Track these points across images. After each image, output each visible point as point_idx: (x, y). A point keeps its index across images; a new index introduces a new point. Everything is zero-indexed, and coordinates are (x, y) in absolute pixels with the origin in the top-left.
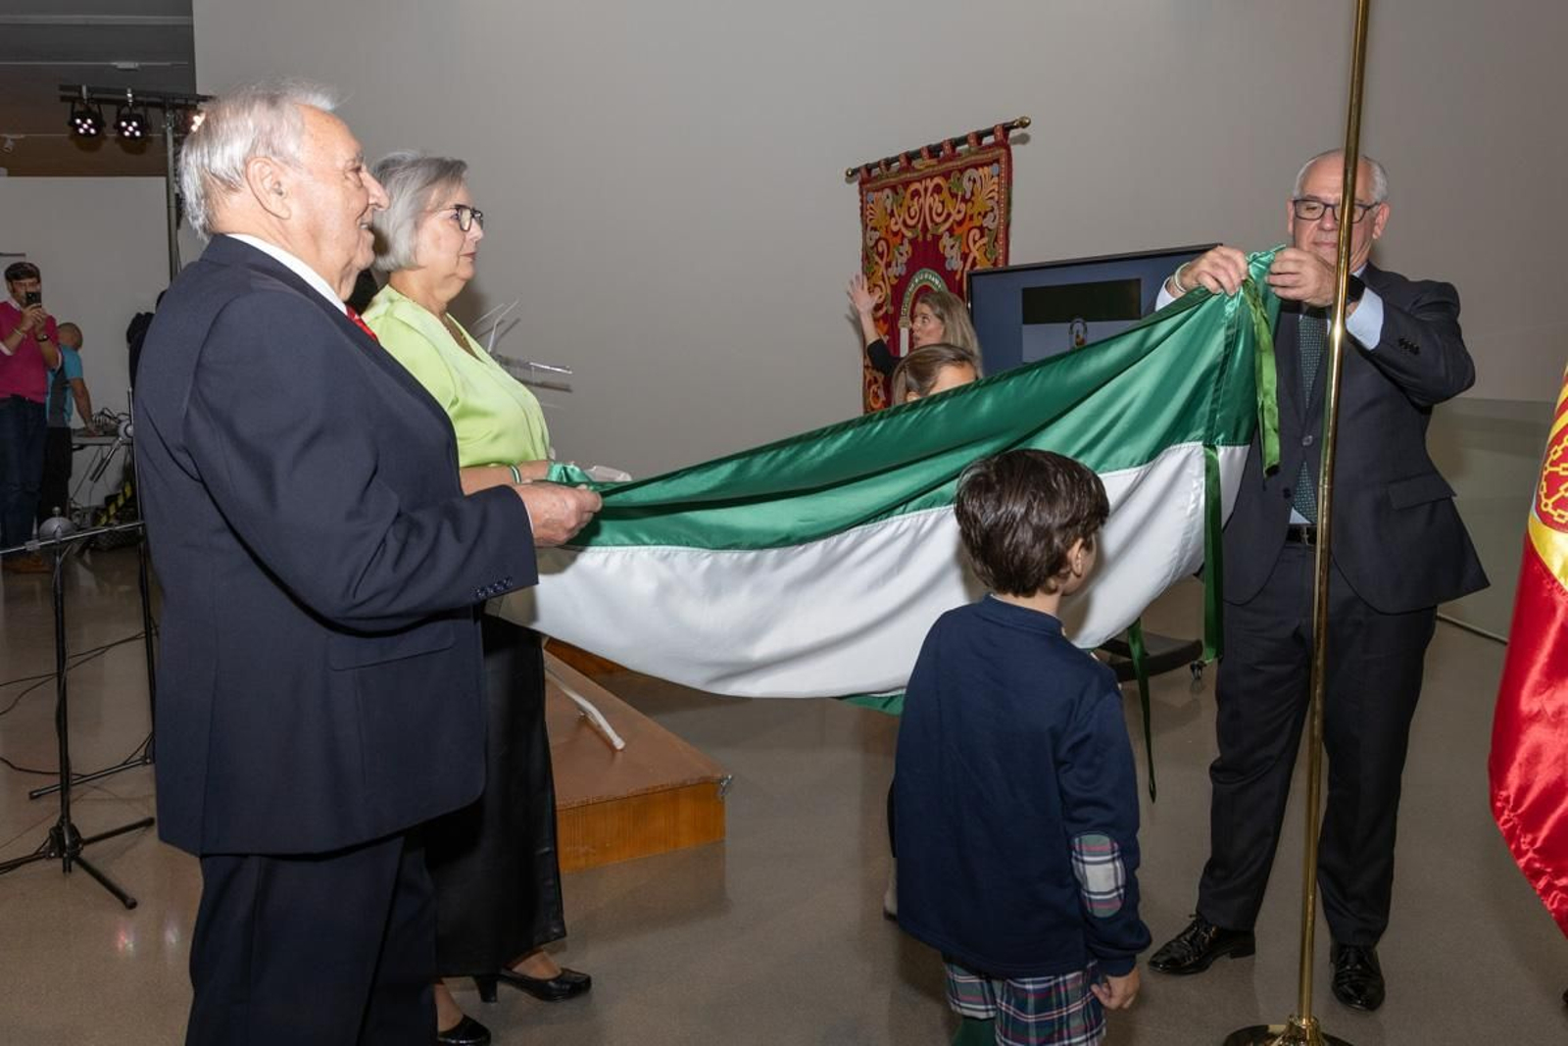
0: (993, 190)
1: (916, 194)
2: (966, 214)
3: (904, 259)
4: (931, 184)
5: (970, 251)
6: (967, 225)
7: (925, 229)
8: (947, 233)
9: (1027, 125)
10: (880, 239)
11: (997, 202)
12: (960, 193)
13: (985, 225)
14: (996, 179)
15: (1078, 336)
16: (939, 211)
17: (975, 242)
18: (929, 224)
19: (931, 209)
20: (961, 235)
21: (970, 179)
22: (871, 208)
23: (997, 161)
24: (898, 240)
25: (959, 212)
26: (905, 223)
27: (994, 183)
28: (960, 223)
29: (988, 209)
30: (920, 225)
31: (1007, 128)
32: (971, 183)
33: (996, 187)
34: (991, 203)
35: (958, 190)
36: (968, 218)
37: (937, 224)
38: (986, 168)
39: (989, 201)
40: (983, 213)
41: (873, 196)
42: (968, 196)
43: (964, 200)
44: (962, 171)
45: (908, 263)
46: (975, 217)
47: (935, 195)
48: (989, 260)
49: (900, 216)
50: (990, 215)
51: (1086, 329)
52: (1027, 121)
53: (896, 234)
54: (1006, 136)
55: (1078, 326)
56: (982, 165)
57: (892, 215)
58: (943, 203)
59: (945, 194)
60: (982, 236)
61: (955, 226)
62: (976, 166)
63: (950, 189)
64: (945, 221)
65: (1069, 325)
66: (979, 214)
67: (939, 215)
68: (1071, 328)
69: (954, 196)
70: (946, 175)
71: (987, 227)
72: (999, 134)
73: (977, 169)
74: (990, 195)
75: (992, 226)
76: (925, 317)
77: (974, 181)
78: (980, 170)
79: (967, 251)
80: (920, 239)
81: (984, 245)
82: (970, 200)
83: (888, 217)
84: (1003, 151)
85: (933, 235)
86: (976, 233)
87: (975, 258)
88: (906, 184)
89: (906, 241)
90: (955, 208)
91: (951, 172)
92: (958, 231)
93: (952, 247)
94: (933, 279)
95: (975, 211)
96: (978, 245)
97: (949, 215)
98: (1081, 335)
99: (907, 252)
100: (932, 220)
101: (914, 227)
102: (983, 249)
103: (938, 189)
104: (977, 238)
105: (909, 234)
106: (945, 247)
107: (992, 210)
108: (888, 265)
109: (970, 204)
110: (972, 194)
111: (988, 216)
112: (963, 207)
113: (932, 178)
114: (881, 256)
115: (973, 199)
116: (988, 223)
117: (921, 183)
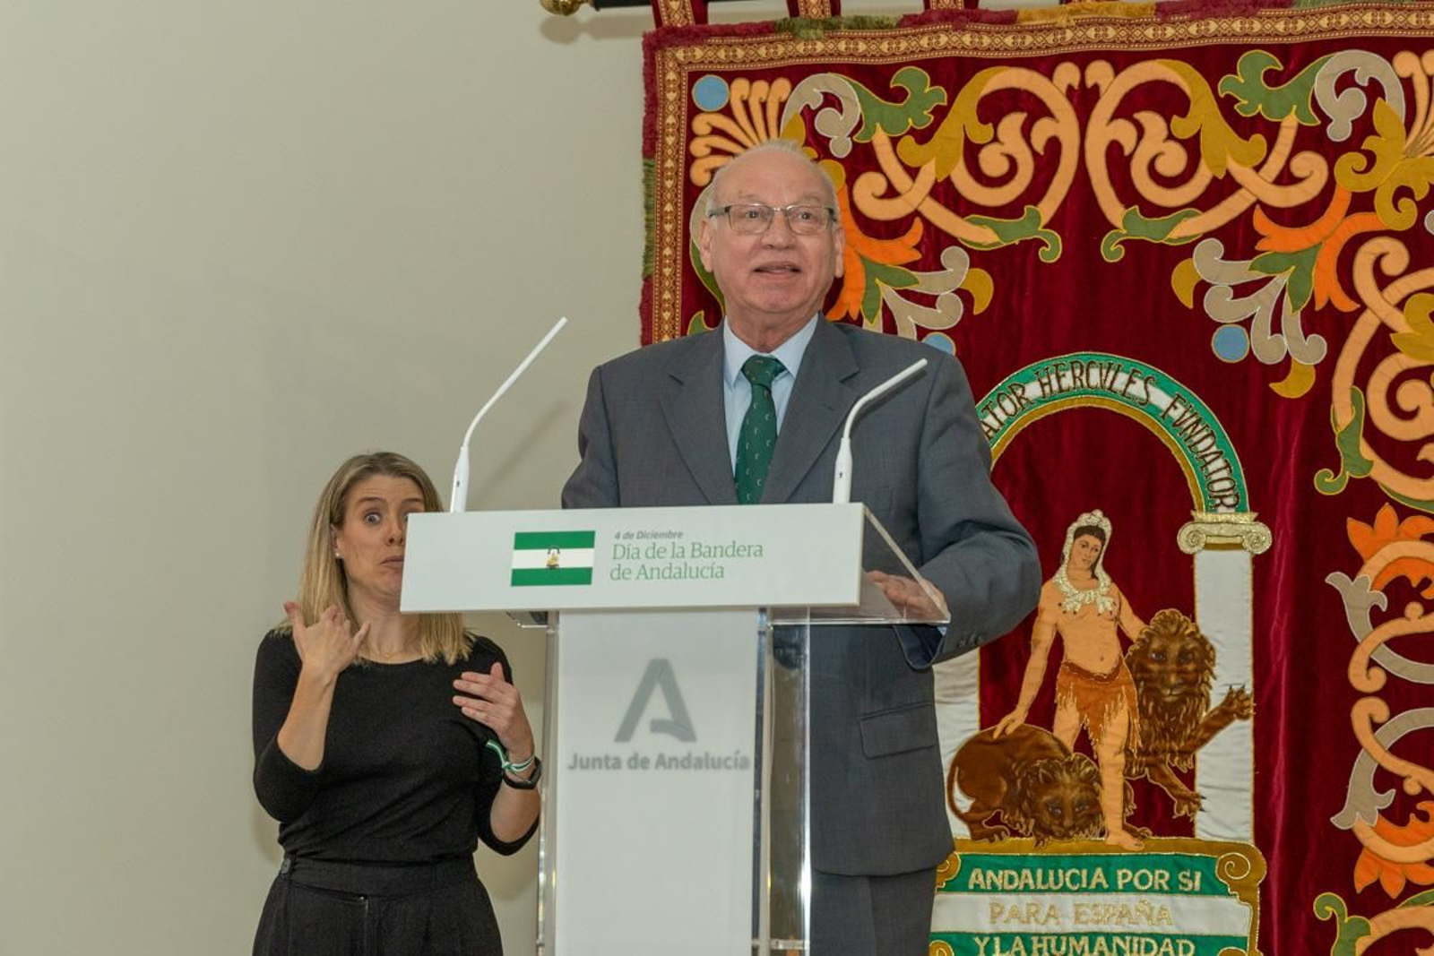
1: (994, 108)
2: (1330, 185)
3: (947, 315)
4: (1113, 86)
5: (1364, 308)
6: (1336, 225)
7: (1082, 218)
8: (1216, 247)
12: (1290, 122)
13: (1432, 228)
16: (1172, 166)
17: (1383, 281)
18: (1112, 209)
19: (1118, 160)
20: (1304, 257)
21: (1345, 81)
22: (716, 131)
24: (906, 248)
25: (1286, 178)
26: (945, 193)
28: (1298, 217)
30: (1048, 207)
32: (1355, 95)
35: (1282, 114)
36: (1340, 201)
37: (1151, 210)
40: (1421, 192)
41: (712, 91)
42: (1339, 131)
43: (1311, 139)
44: (1301, 54)
45: (967, 332)
46: (1383, 201)
47: (1149, 118)
49: (913, 172)
53: (892, 230)
56: (1419, 46)
57: (862, 160)
58: (1192, 147)
59: (1204, 115)
61: (1260, 222)
62: (1387, 47)
63: (1227, 103)
64: (1206, 201)
66: (1403, 192)
67: (1169, 182)
69: (1251, 127)
70: (1212, 60)
73: (1389, 58)
77: (1374, 90)
78: (1404, 58)
79: (1344, 304)
80: (1052, 251)
82: (1353, 144)
83: (834, 174)
85: (1134, 247)
86: (1396, 256)
87: (1384, 331)
88: (955, 71)
89: (954, 258)
90: (1258, 169)
91: (1240, 49)
92: (1274, 238)
93: (1244, 290)
94: (1136, 389)
95: (1383, 181)
96: (1396, 291)
97: (1223, 187)
99: (963, 293)
100: (1127, 193)
101: (1011, 210)
102: (1426, 304)
103: (1168, 100)
104: (1393, 266)
105: (980, 234)
106: (1202, 288)
109: (1350, 162)
110: (1364, 127)
112: (1311, 166)
113: (1122, 60)
115: (1370, 143)
117: (1049, 74)
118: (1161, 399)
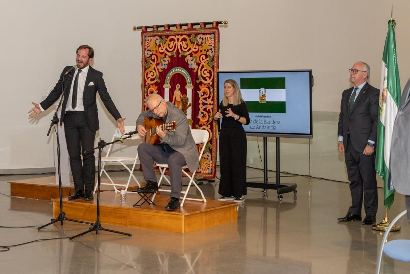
0: (212, 43)
1: (171, 40)
2: (199, 49)
3: (167, 63)
4: (181, 38)
5: (201, 63)
6: (199, 54)
7: (178, 53)
8: (189, 56)
9: (227, 23)
10: (152, 54)
11: (214, 47)
12: (196, 42)
13: (208, 54)
14: (213, 39)
15: (262, 93)
16: (185, 47)
17: (203, 60)
18: (180, 52)
19: (181, 46)
20: (196, 57)
21: (200, 38)
22: (148, 43)
23: (214, 33)
24: (163, 55)
25: (195, 48)
26: (166, 50)
27: (212, 41)
28: (196, 53)
29: (209, 49)
30: (175, 51)
31: (218, 23)
32: (201, 39)
33: (213, 42)
34: (210, 47)
35: (195, 41)
36: (200, 51)
37: (184, 52)
38: (208, 35)
39: (209, 46)
40: (207, 50)
41: (147, 38)
42: (200, 43)
43: (197, 44)
44: (197, 35)
45: (168, 65)
46: (203, 51)
47: (183, 42)
48: (210, 66)
49: (164, 47)
50: (210, 51)
51: (265, 91)
52: (227, 22)
53: (162, 53)
54: (217, 25)
55: (263, 90)
56: (206, 34)
57: (160, 46)
58: (187, 45)
59: (188, 42)
60: (206, 57)
61: (193, 53)
62: (204, 34)
63: (190, 40)
64: (188, 51)
65: (259, 90)
66: (205, 50)
67: (185, 49)
68: (260, 91)
69: (192, 43)
70: (189, 35)
71: (209, 55)
72: (215, 25)
73: (204, 35)
74: (210, 44)
75: (212, 55)
76: (229, 87)
77: (203, 39)
78: (205, 35)
79: (200, 62)
80: (175, 56)
81: (208, 61)
82: (200, 45)
83: (157, 47)
84: (216, 30)
85: (182, 56)
86: (204, 57)
87: (203, 65)
88: (167, 36)
89: (167, 56)
90: (193, 47)
91: (191, 34)
92: (194, 55)
93: (191, 60)
94: (182, 71)
95: (203, 49)
96: (204, 61)
97: (190, 49)
98: (264, 93)
99: (168, 60)
100: (182, 50)
101: (172, 51)
102: (207, 62)
103: (184, 40)
104: (204, 58)
105: (169, 54)
106: (188, 60)
107: (211, 49)
108: (157, 64)
109: (201, 47)
110: (202, 43)
111: (209, 51)
112: (197, 47)
113: (181, 35)
114: (154, 61)
115: (202, 45)
116: (209, 53)
117: (175, 37)
118: (184, 72)
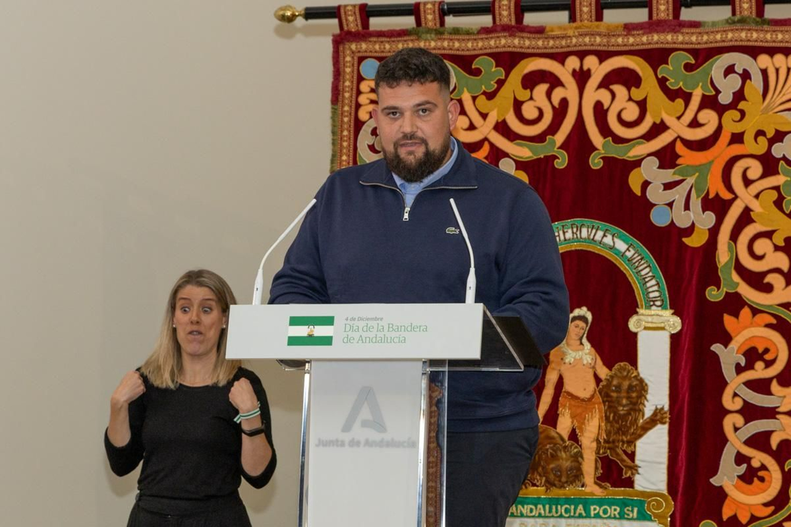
1: (531, 81)
2: (720, 128)
4: (599, 70)
5: (736, 197)
6: (722, 151)
7: (579, 143)
8: (654, 161)
12: (698, 93)
13: (777, 154)
16: (631, 116)
17: (747, 182)
18: (596, 139)
19: (600, 112)
20: (704, 168)
21: (730, 70)
25: (695, 124)
26: (502, 128)
28: (701, 146)
29: (785, 129)
30: (560, 137)
32: (735, 78)
35: (693, 88)
36: (725, 137)
37: (618, 140)
38: (780, 57)
39: (785, 114)
40: (770, 134)
42: (725, 98)
43: (709, 102)
44: (705, 54)
46: (749, 138)
47: (620, 90)
48: (790, 216)
56: (771, 51)
58: (642, 105)
59: (649, 87)
60: (771, 171)
61: (680, 148)
62: (753, 52)
63: (663, 81)
64: (649, 136)
66: (760, 133)
67: (629, 125)
69: (676, 95)
70: (654, 57)
71: (785, 158)
73: (755, 57)
77: (746, 76)
78: (764, 58)
79: (725, 195)
80: (562, 162)
81: (777, 188)
82: (733, 105)
85: (609, 161)
86: (755, 169)
87: (747, 211)
88: (509, 59)
89: (506, 163)
90: (679, 118)
91: (670, 50)
92: (687, 157)
93: (670, 185)
94: (607, 240)
95: (749, 127)
96: (755, 188)
97: (659, 128)
100: (605, 130)
101: (540, 138)
102: (774, 195)
103: (629, 78)
104: (753, 174)
105: (522, 151)
106: (646, 184)
109: (731, 115)
110: (739, 96)
111: (786, 139)
112: (709, 117)
113: (604, 55)
115: (742, 105)
116: (786, 150)
117: (562, 63)
118: (621, 246)
